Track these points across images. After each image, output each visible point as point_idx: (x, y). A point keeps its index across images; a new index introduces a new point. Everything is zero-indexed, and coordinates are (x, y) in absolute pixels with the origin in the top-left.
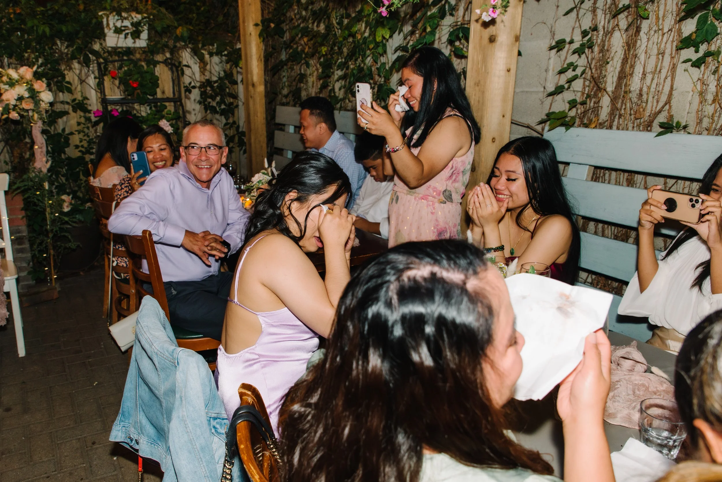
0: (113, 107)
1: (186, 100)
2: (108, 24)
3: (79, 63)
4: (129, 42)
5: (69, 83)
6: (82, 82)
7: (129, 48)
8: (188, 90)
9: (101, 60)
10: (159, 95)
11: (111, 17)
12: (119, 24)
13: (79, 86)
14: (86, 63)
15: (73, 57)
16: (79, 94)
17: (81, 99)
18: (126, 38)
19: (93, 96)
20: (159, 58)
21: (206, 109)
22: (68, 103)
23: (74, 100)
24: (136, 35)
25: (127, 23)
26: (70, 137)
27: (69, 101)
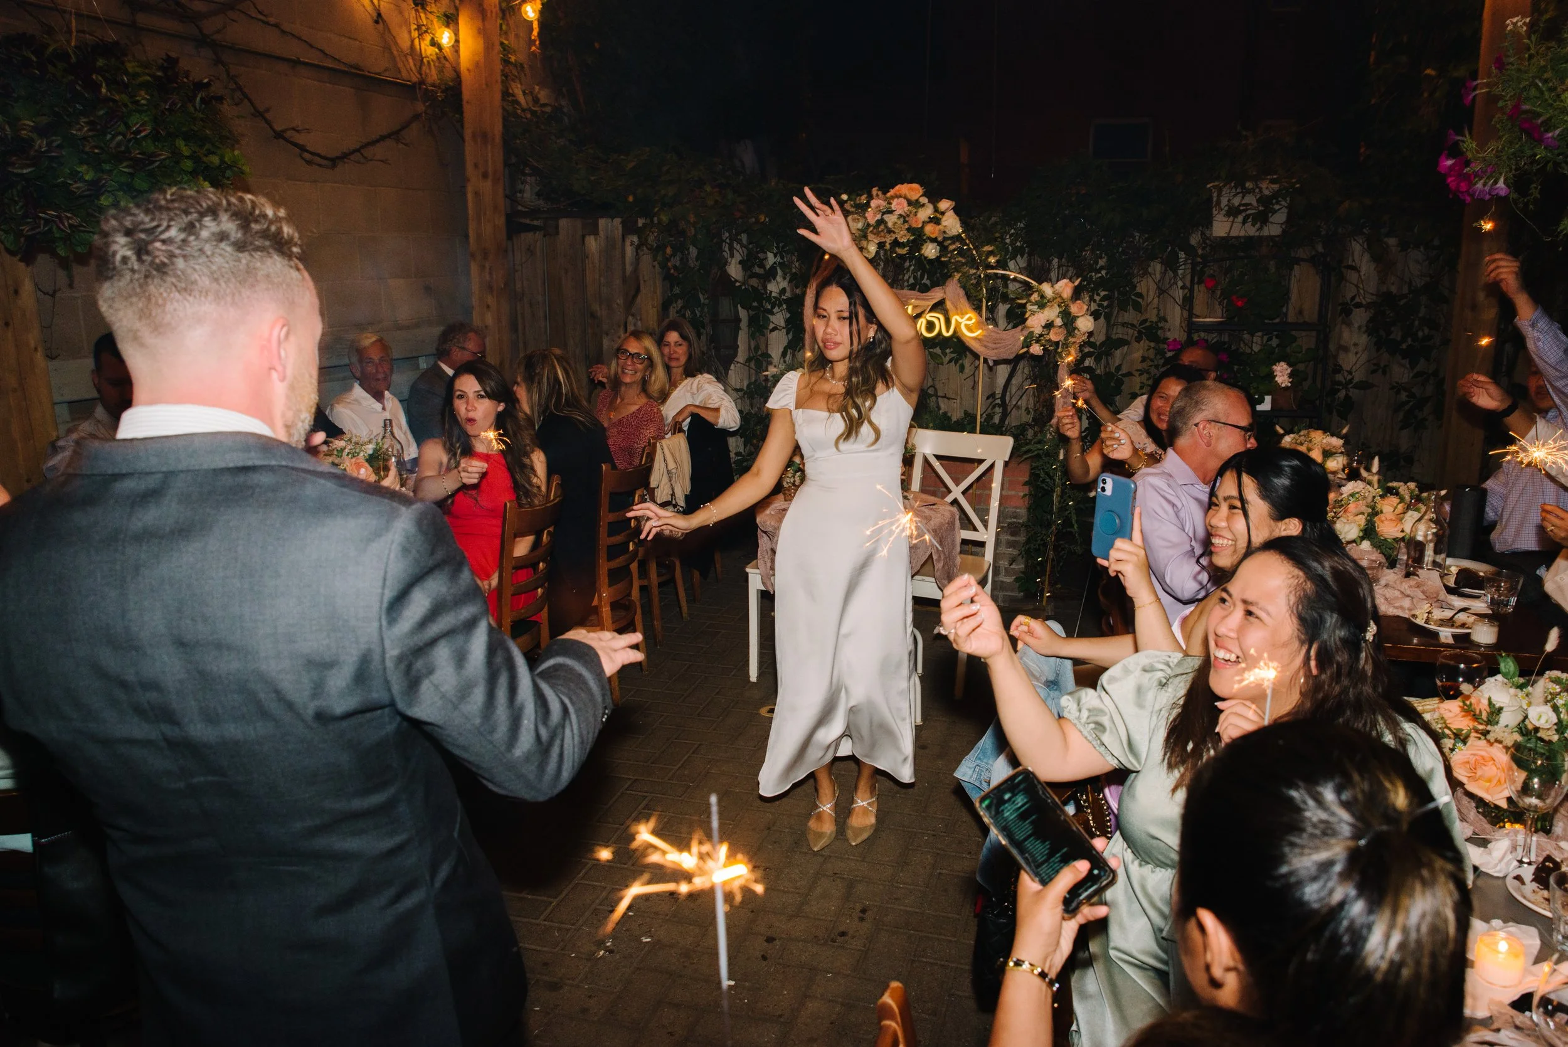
0: (1203, 335)
1: (1344, 326)
2: (1219, 202)
3: (1162, 263)
4: (1251, 230)
5: (1140, 295)
6: (1162, 292)
7: (1250, 238)
8: (1346, 311)
9: (1199, 260)
10: (1291, 318)
11: (1225, 190)
12: (1236, 201)
13: (1156, 300)
14: (1171, 264)
15: (1153, 258)
16: (1155, 312)
17: (1154, 319)
18: (1244, 222)
19: (1175, 316)
20: (1302, 253)
21: (1379, 345)
22: (1133, 325)
23: (1145, 321)
24: (1262, 218)
25: (1250, 199)
26: (1126, 379)
27: (1135, 322)
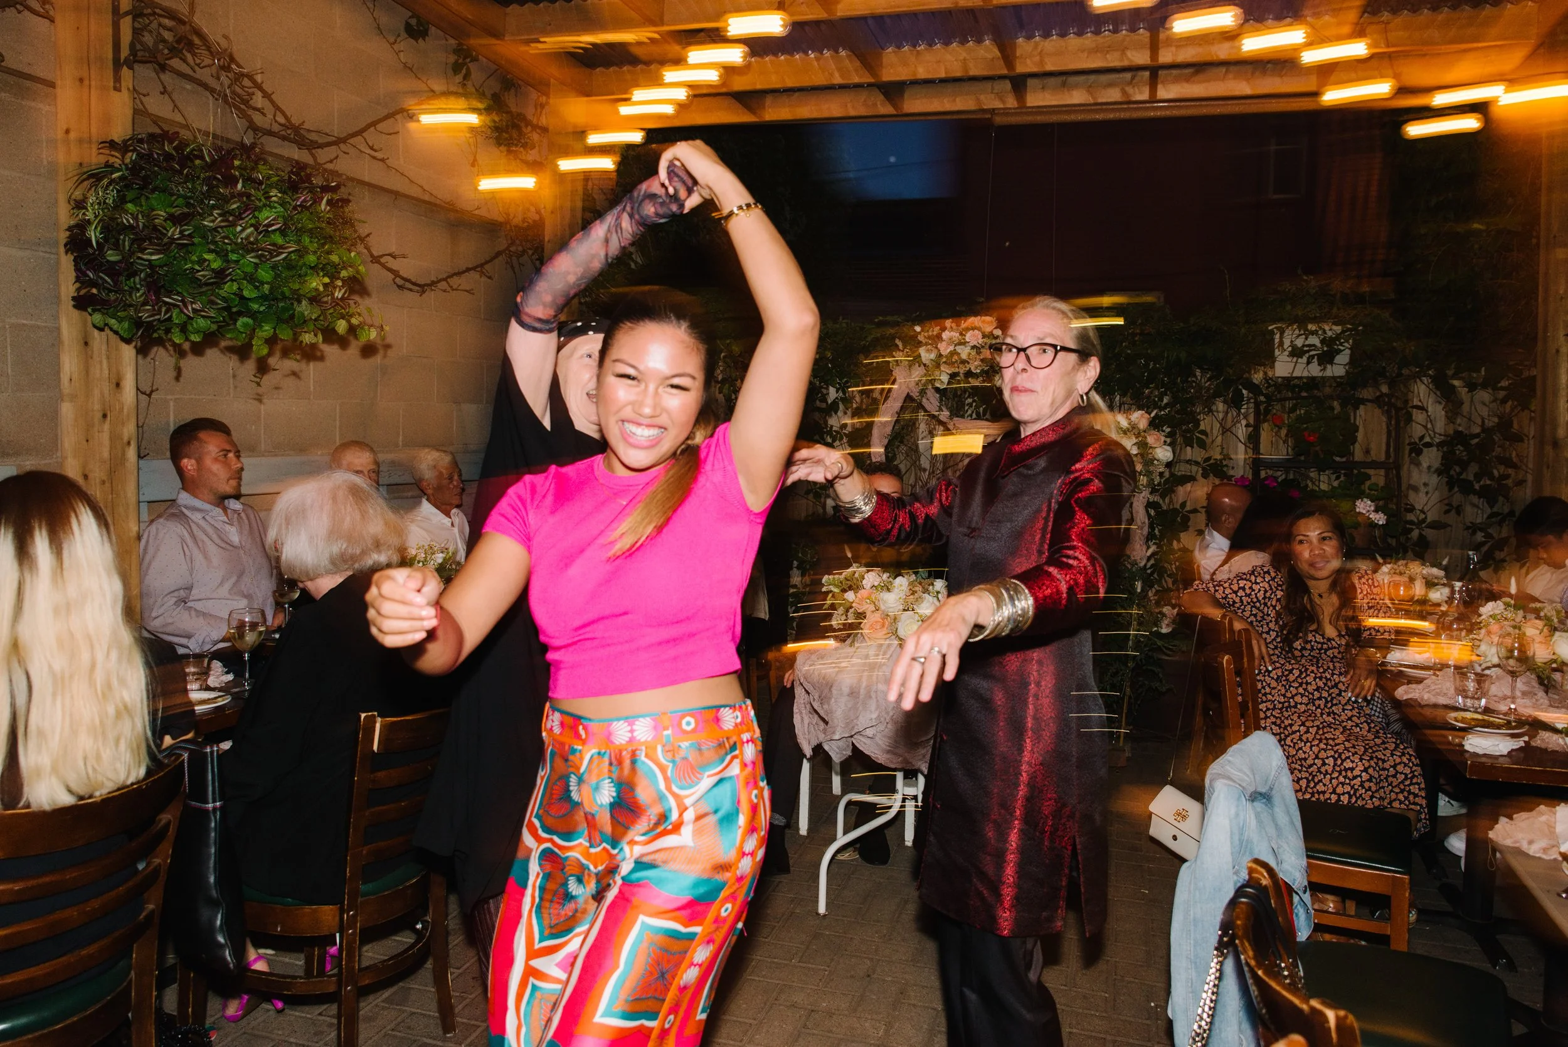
0: (1270, 472)
1: (1412, 466)
2: (1281, 343)
3: (1225, 402)
4: (1315, 370)
5: (1204, 433)
6: (1225, 430)
7: (1313, 378)
8: (1417, 450)
9: (1262, 398)
10: (1358, 455)
11: (1288, 332)
12: (1299, 343)
13: (1220, 438)
14: (1236, 402)
15: (1217, 395)
16: (1219, 449)
17: (1219, 457)
18: (1308, 363)
19: (1240, 455)
20: (1367, 393)
21: (1450, 484)
22: (1197, 463)
23: (1209, 459)
24: (1326, 358)
25: (1314, 340)
26: (1191, 516)
27: (1199, 460)
